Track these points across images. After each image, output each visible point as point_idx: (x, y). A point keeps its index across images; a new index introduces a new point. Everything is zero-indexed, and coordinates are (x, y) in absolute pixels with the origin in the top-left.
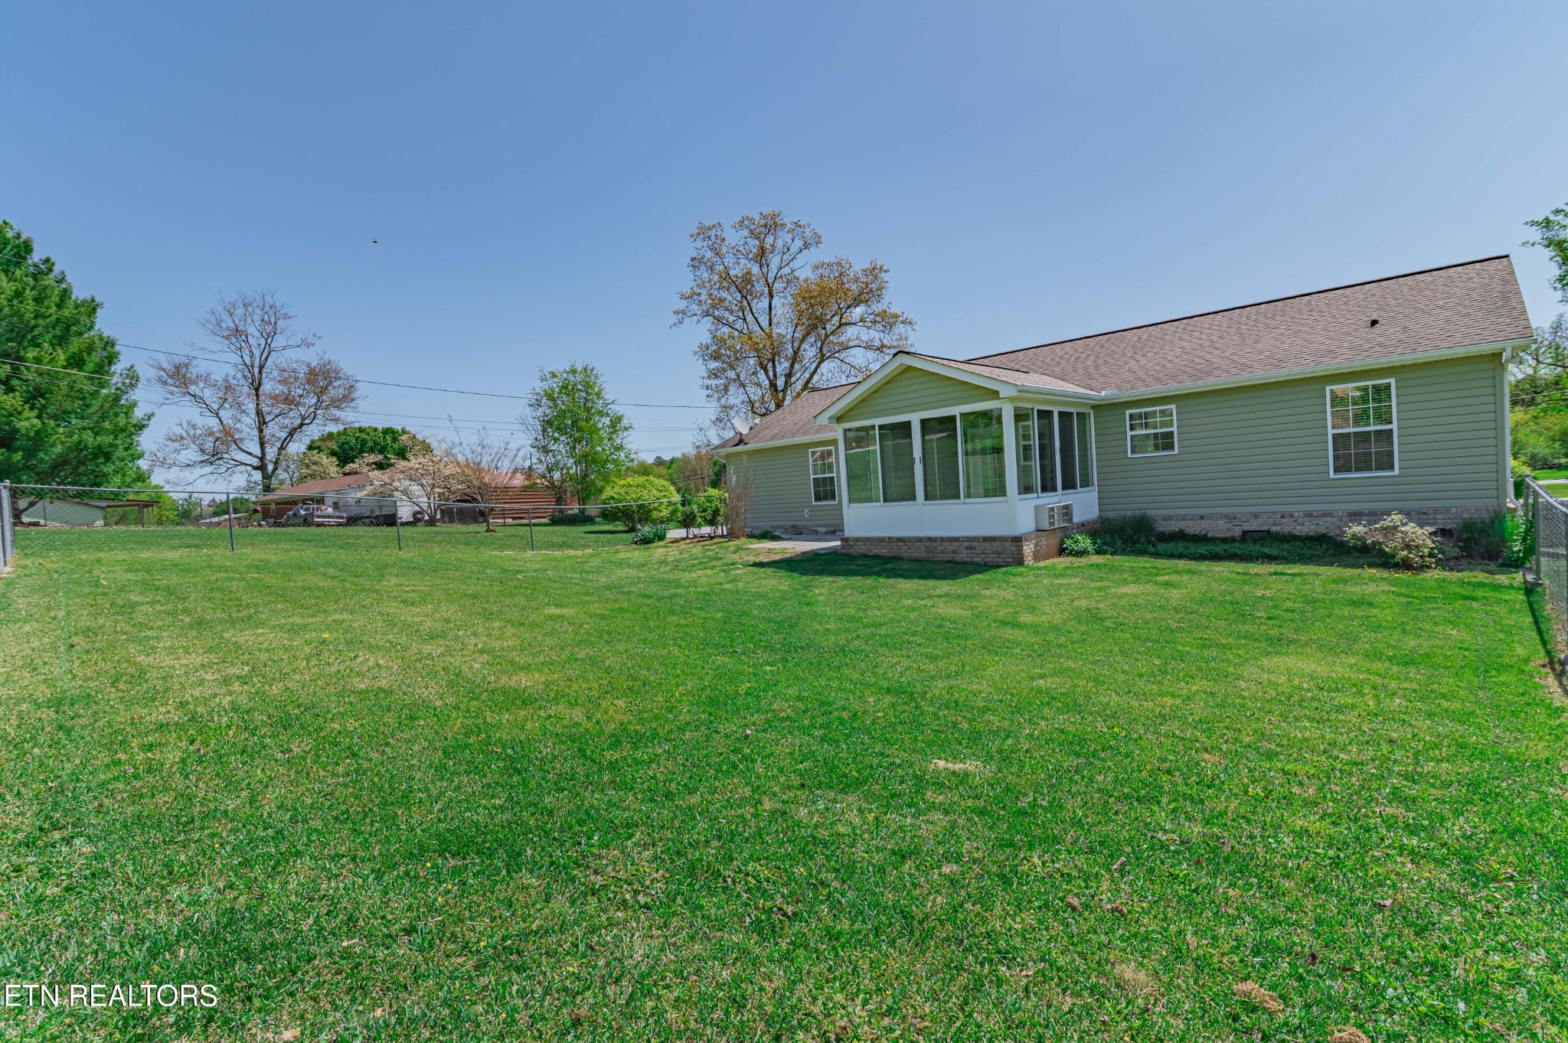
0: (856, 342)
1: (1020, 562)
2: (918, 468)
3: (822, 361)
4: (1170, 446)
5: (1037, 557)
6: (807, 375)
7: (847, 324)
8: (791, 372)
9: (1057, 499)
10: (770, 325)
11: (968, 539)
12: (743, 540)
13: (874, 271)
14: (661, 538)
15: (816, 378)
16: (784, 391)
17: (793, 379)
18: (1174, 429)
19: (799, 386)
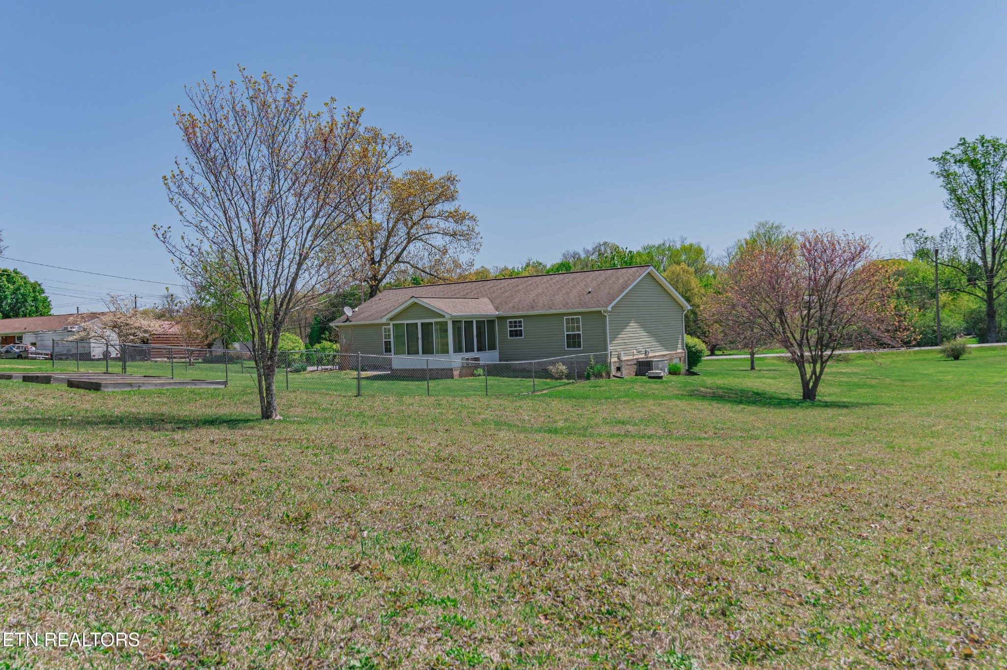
0: (436, 230)
1: (452, 377)
2: (420, 341)
3: (408, 243)
4: (521, 335)
5: (461, 376)
6: (399, 250)
7: (429, 217)
8: (386, 246)
9: (475, 354)
10: (370, 212)
11: (437, 369)
12: (348, 371)
13: (451, 179)
14: (305, 370)
15: (405, 253)
16: (379, 262)
17: (388, 253)
18: (522, 328)
19: (393, 257)
